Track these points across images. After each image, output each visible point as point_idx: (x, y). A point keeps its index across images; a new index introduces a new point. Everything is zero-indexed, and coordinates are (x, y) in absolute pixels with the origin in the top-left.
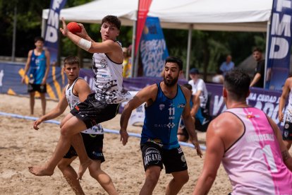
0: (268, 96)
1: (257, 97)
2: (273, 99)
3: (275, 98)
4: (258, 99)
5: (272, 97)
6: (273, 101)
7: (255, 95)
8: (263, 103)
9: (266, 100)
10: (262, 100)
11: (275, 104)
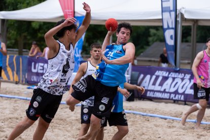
0: (178, 74)
1: (169, 74)
2: (181, 76)
3: (183, 74)
4: (170, 76)
5: (180, 74)
6: (182, 77)
7: (168, 73)
8: (174, 79)
9: (176, 76)
10: (173, 76)
11: (183, 79)
